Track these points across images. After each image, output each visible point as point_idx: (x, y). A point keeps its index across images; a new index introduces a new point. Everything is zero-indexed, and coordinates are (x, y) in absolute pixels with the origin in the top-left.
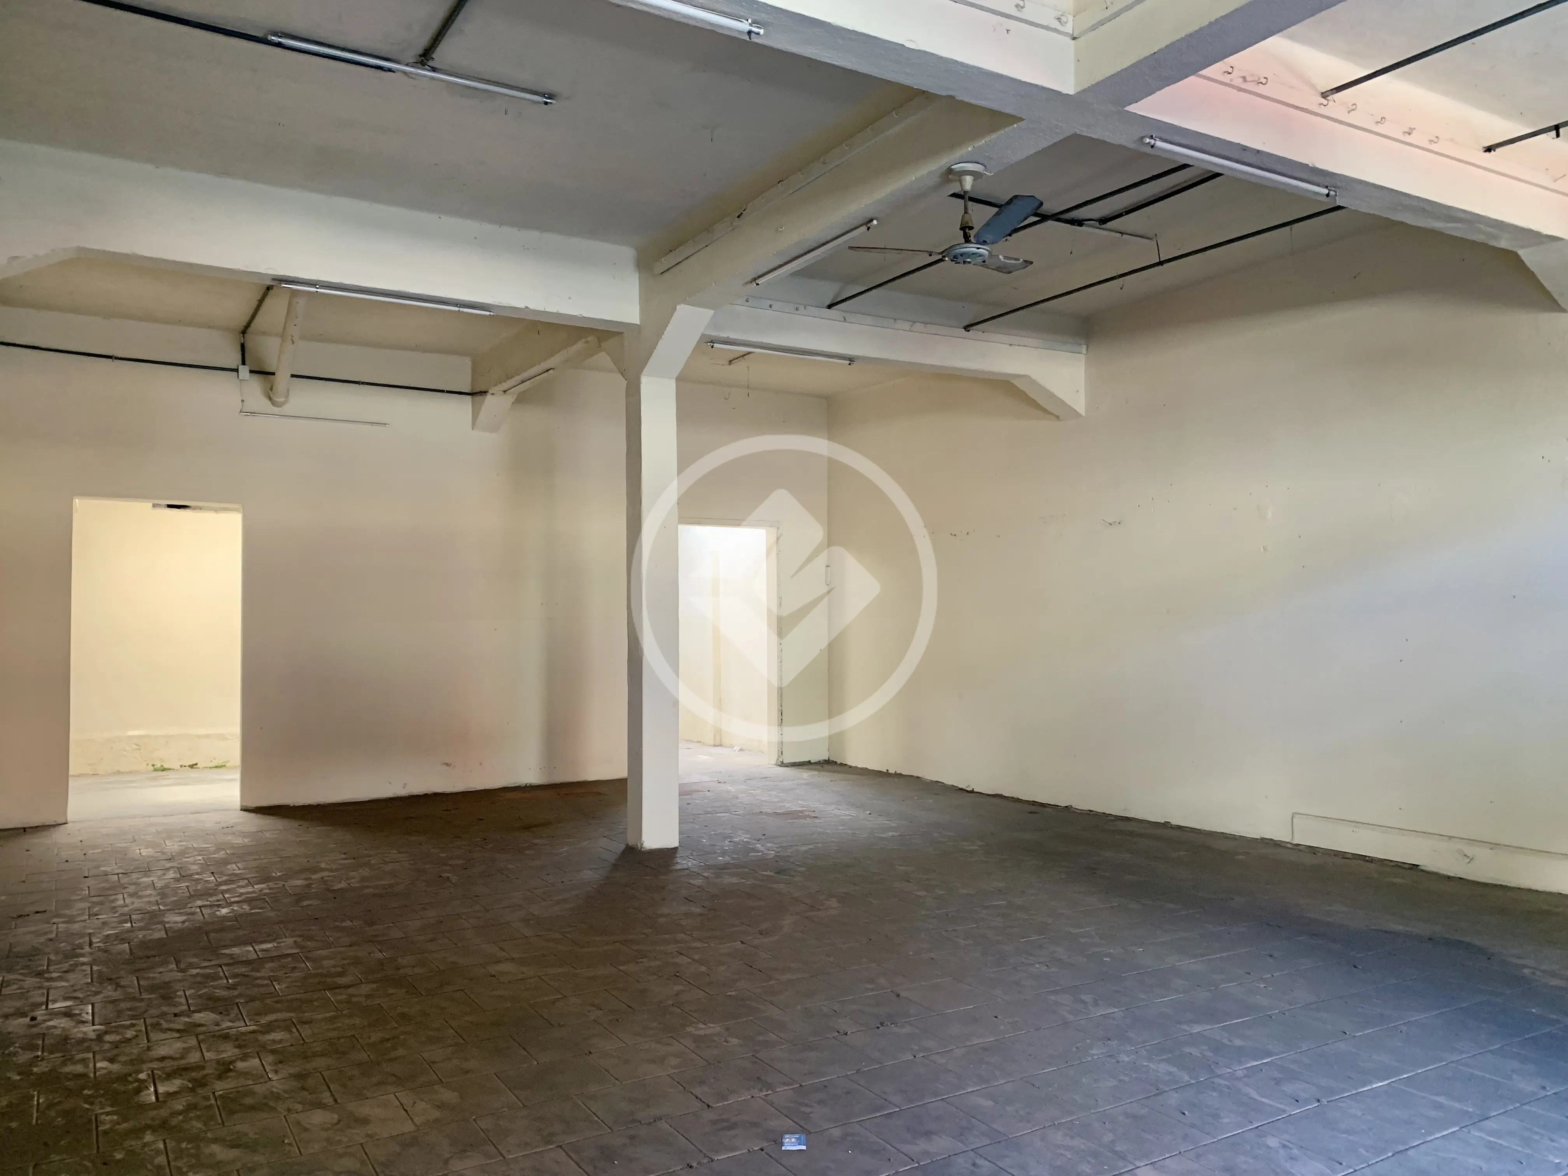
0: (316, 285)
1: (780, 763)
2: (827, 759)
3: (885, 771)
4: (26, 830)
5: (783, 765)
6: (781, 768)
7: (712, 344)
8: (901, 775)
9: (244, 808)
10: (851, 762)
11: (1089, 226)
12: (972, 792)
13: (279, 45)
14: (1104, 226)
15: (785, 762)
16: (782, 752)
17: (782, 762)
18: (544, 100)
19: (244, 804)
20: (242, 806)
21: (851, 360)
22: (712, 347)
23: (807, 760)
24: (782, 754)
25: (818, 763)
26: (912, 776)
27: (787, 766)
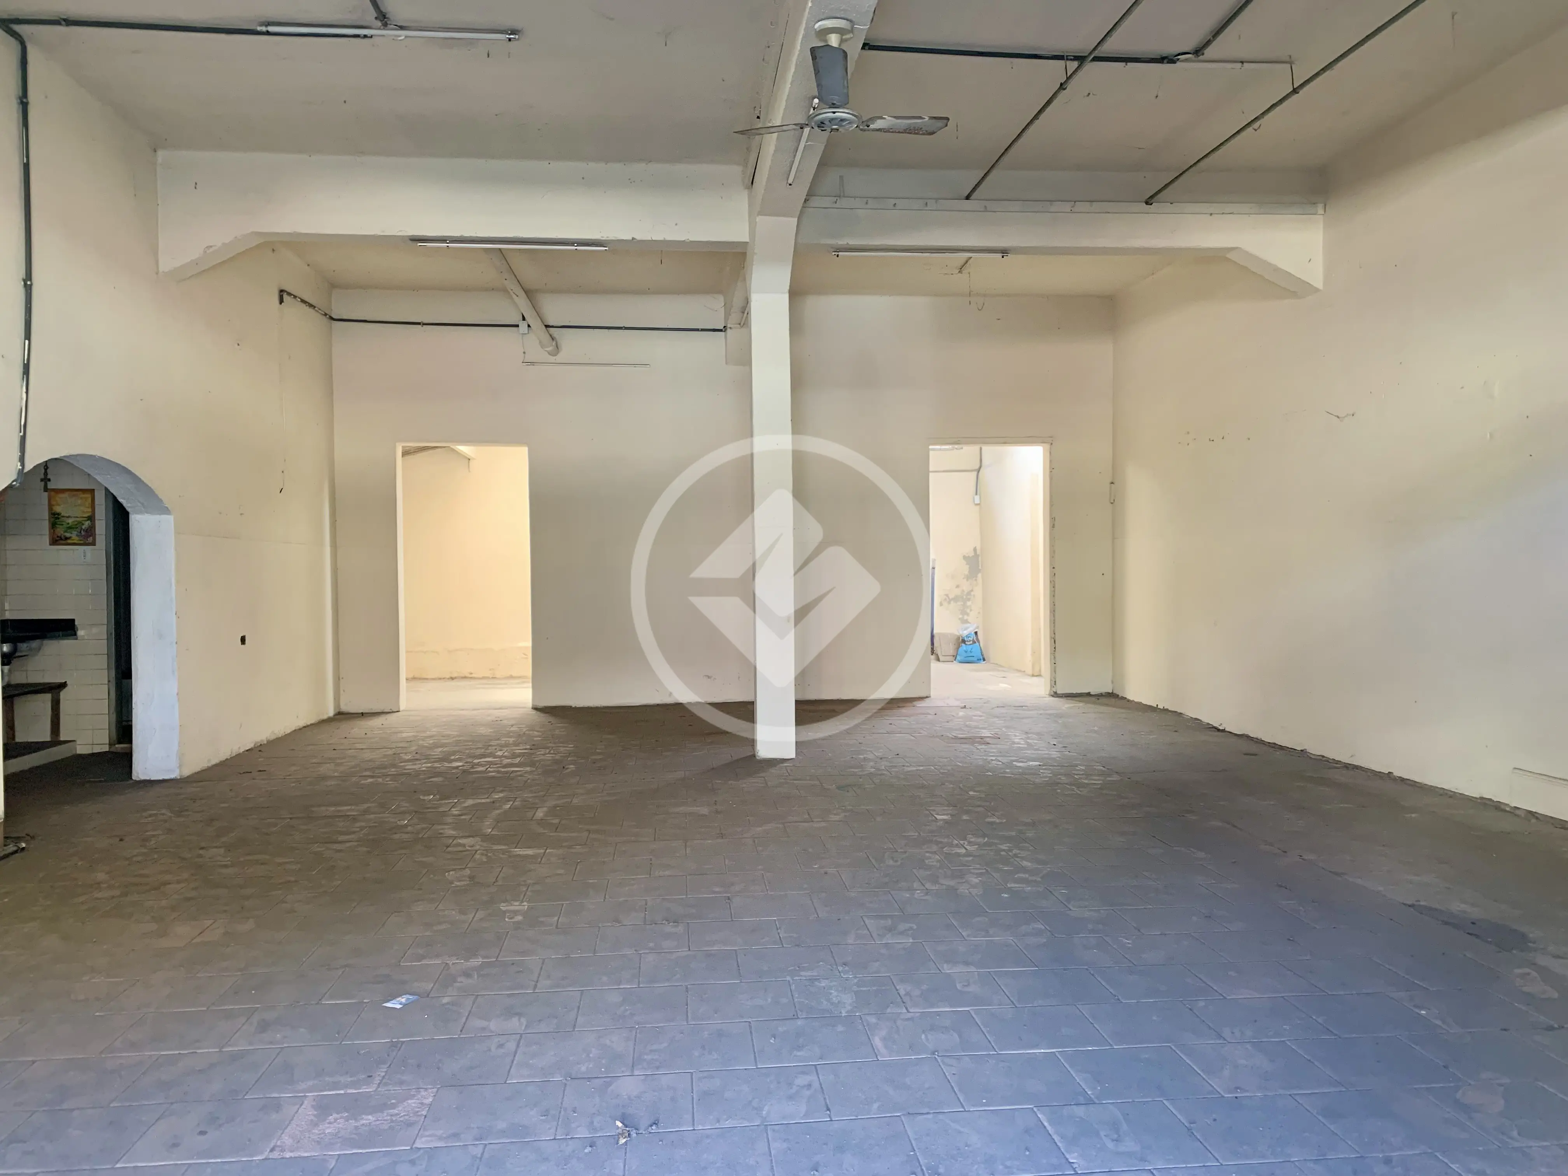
0: (446, 240)
1: (1053, 694)
2: (1111, 691)
3: (1156, 706)
4: (364, 715)
5: (1055, 695)
6: (1053, 698)
7: (837, 253)
8: (1167, 710)
9: (535, 707)
10: (1130, 697)
11: (1186, 60)
12: (1223, 731)
13: (268, 33)
14: (1201, 57)
15: (1059, 692)
16: (1055, 682)
17: (1055, 693)
18: (507, 36)
19: (535, 704)
20: (533, 705)
21: (1004, 252)
22: (838, 256)
23: (1087, 691)
24: (1055, 684)
25: (1101, 695)
26: (1176, 712)
27: (1062, 697)
